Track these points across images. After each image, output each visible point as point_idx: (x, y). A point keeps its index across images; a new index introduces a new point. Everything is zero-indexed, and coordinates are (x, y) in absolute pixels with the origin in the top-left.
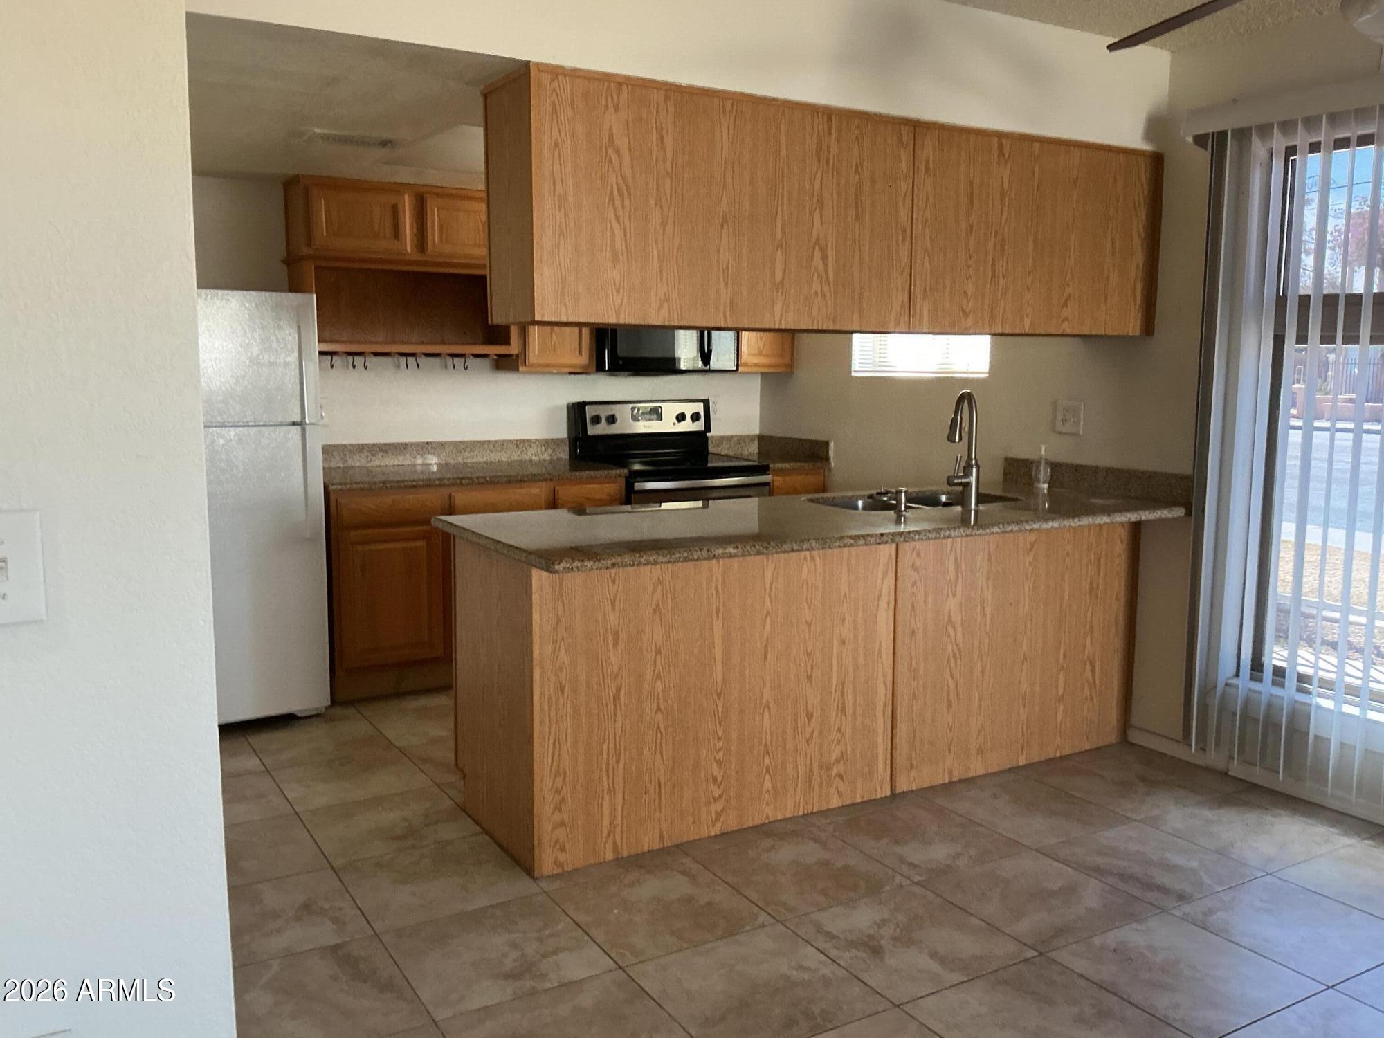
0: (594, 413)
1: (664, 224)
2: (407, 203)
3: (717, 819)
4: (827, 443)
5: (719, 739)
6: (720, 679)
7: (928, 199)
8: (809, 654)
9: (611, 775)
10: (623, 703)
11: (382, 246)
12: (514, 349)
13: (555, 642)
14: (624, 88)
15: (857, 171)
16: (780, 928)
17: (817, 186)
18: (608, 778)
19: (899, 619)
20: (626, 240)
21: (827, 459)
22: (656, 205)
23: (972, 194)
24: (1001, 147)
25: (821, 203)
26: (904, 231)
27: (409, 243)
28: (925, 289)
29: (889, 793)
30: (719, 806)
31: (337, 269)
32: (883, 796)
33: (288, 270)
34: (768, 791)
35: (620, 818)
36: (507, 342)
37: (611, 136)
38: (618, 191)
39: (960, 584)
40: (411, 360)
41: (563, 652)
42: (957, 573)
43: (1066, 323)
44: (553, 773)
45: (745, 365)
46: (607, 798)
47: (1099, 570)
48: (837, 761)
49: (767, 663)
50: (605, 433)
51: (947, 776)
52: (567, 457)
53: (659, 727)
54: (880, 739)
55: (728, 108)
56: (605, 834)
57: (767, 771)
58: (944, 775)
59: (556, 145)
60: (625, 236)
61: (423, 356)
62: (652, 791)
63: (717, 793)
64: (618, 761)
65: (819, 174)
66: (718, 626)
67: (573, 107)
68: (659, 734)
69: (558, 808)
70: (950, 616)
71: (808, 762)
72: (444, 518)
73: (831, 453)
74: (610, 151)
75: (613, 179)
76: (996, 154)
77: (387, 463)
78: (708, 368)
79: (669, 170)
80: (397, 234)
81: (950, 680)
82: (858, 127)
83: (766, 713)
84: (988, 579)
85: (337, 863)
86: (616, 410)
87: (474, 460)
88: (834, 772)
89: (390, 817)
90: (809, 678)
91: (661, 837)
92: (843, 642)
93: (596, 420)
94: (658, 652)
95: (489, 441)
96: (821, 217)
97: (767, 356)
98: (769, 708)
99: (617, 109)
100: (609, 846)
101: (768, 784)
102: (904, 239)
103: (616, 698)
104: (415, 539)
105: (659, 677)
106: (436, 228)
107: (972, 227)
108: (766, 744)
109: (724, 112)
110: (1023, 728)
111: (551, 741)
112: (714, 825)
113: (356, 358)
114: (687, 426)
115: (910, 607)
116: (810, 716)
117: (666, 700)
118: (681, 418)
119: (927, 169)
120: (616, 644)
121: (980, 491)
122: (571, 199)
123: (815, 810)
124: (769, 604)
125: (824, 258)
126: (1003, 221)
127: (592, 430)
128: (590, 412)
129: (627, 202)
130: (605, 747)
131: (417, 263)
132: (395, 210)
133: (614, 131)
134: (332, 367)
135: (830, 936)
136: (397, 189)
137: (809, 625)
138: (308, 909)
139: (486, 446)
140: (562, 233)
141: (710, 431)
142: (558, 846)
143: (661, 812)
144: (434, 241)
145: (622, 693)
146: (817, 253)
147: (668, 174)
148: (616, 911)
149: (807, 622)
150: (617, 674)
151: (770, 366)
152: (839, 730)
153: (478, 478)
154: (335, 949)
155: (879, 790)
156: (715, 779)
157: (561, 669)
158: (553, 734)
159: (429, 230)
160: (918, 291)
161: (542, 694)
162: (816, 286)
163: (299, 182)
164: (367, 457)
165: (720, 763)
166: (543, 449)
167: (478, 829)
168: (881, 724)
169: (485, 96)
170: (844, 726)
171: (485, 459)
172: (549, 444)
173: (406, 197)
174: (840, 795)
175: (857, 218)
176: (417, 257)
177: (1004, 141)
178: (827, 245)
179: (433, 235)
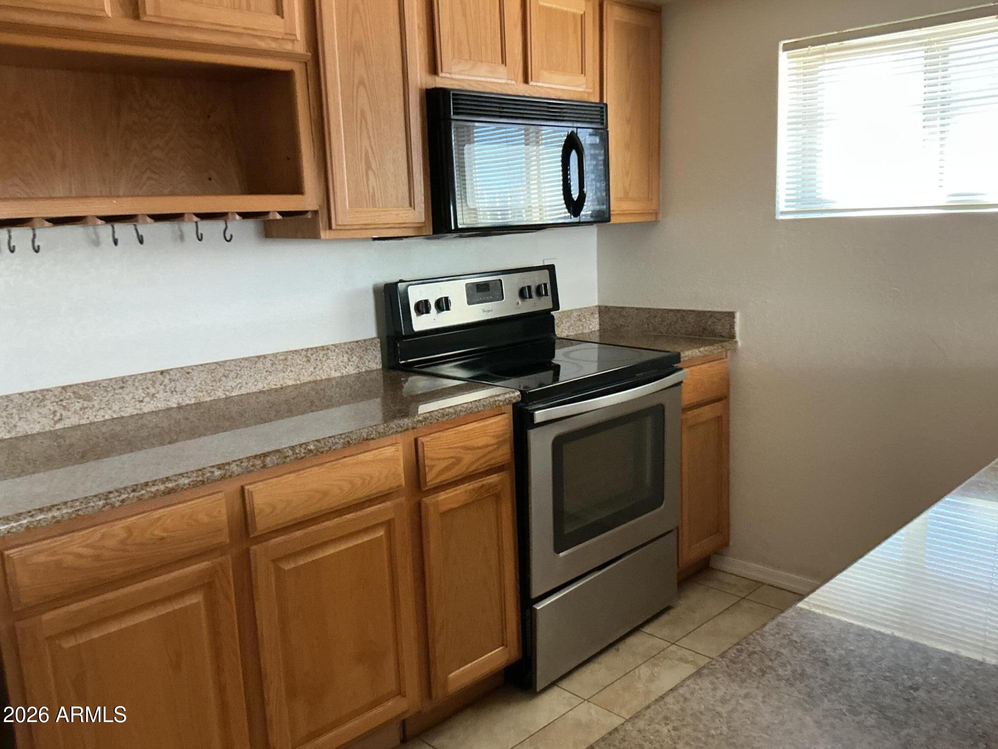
0: (421, 298)
4: (731, 315)
12: (309, 200)
21: (732, 337)
36: (297, 189)
50: (432, 326)
52: (380, 366)
61: (149, 220)
73: (738, 329)
77: (92, 419)
78: (577, 220)
87: (244, 391)
93: (423, 307)
95: (265, 357)
97: (633, 199)
104: (181, 594)
113: (15, 231)
114: (532, 304)
118: (525, 293)
127: (418, 324)
128: (414, 295)
139: (260, 365)
141: (557, 308)
153: (292, 448)
166: (346, 359)
172: (352, 350)
176: (123, 25)
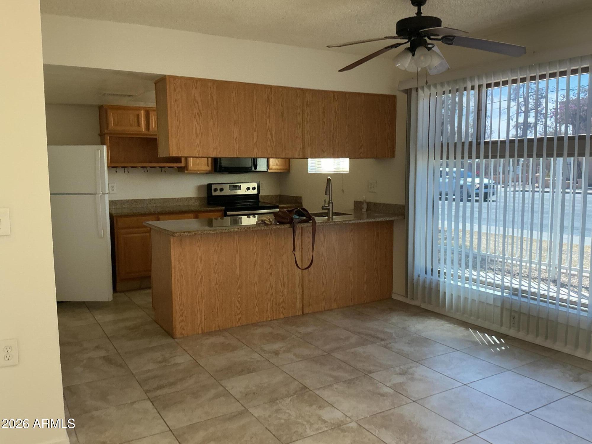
0: (215, 188)
1: (214, 125)
2: (142, 114)
3: (239, 321)
4: (301, 197)
5: (239, 294)
6: (238, 274)
7: (308, 114)
8: (271, 266)
9: (200, 305)
10: (204, 281)
11: (134, 129)
12: (183, 165)
13: (179, 261)
14: (199, 82)
15: (282, 105)
16: (249, 349)
17: (268, 110)
18: (199, 305)
19: (304, 255)
20: (201, 130)
21: (301, 203)
22: (211, 118)
23: (324, 112)
24: (334, 96)
25: (269, 116)
26: (300, 125)
27: (143, 128)
28: (308, 144)
29: (301, 314)
30: (239, 316)
31: (118, 137)
32: (300, 315)
33: (101, 138)
34: (257, 311)
35: (203, 320)
36: (180, 162)
37: (195, 98)
38: (198, 114)
39: (326, 243)
40: (145, 169)
41: (182, 264)
42: (324, 239)
43: (361, 154)
44: (179, 304)
45: (271, 169)
46: (199, 313)
47: (378, 238)
48: (282, 302)
49: (256, 269)
50: (219, 195)
51: (323, 308)
52: (206, 204)
53: (217, 289)
54: (298, 296)
55: (235, 87)
56: (198, 324)
57: (257, 305)
58: (322, 308)
59: (176, 101)
60: (200, 128)
61: (149, 168)
62: (215, 310)
63: (238, 312)
64: (202, 301)
65: (268, 107)
66: (237, 256)
67: (181, 88)
68: (217, 292)
69: (182, 315)
70: (322, 254)
71: (271, 302)
72: (147, 222)
73: (303, 201)
74: (195, 102)
75: (195, 111)
76: (332, 99)
77: (137, 206)
78: (256, 170)
79: (215, 107)
80: (139, 125)
81: (323, 276)
82: (281, 91)
83: (256, 286)
84: (336, 240)
85: (109, 336)
86: (223, 186)
87: (170, 205)
88: (281, 306)
89: (129, 324)
90: (271, 274)
91: (219, 326)
92: (283, 262)
93: (216, 190)
94: (216, 264)
95: (176, 198)
96: (270, 121)
97: (279, 166)
98: (256, 284)
99: (196, 88)
100: (200, 329)
101: (257, 309)
102: (300, 127)
103: (202, 279)
105: (216, 273)
106: (153, 122)
107: (324, 123)
108: (256, 296)
109: (234, 88)
110: (351, 293)
111: (179, 293)
112: (237, 322)
113: (125, 169)
114: (251, 192)
115: (307, 250)
116: (272, 287)
117: (219, 281)
118: (248, 189)
119: (307, 104)
120: (201, 262)
121: (334, 211)
122: (181, 117)
123: (274, 319)
124: (256, 249)
125: (271, 134)
126: (336, 121)
127: (214, 194)
128: (213, 187)
129: (200, 117)
130: (198, 295)
131: (147, 135)
132: (138, 116)
133: (196, 95)
134: (116, 172)
135: (264, 351)
136: (139, 109)
137: (270, 256)
138: (98, 347)
139: (174, 200)
140: (178, 128)
141: (260, 194)
142: (182, 328)
143: (218, 318)
144: (153, 126)
145: (203, 277)
146: (269, 133)
147: (215, 108)
148: (198, 346)
149: (270, 255)
150: (202, 271)
151: (283, 169)
152: (283, 292)
154: (104, 357)
155: (298, 313)
156: (237, 307)
157: (182, 269)
158: (179, 291)
159: (151, 123)
160: (306, 144)
161: (175, 278)
162: (269, 143)
163: (103, 107)
164: (130, 204)
165: (239, 302)
166: (196, 201)
167: (159, 326)
168: (298, 290)
169: (156, 83)
170: (284, 290)
171: (174, 204)
172: (198, 199)
173: (142, 112)
174: (283, 314)
175: (283, 121)
176: (147, 132)
177: (335, 94)
178: (272, 130)
179: (152, 125)
